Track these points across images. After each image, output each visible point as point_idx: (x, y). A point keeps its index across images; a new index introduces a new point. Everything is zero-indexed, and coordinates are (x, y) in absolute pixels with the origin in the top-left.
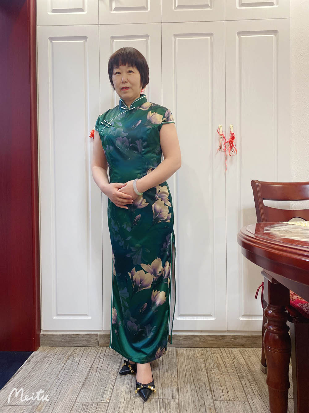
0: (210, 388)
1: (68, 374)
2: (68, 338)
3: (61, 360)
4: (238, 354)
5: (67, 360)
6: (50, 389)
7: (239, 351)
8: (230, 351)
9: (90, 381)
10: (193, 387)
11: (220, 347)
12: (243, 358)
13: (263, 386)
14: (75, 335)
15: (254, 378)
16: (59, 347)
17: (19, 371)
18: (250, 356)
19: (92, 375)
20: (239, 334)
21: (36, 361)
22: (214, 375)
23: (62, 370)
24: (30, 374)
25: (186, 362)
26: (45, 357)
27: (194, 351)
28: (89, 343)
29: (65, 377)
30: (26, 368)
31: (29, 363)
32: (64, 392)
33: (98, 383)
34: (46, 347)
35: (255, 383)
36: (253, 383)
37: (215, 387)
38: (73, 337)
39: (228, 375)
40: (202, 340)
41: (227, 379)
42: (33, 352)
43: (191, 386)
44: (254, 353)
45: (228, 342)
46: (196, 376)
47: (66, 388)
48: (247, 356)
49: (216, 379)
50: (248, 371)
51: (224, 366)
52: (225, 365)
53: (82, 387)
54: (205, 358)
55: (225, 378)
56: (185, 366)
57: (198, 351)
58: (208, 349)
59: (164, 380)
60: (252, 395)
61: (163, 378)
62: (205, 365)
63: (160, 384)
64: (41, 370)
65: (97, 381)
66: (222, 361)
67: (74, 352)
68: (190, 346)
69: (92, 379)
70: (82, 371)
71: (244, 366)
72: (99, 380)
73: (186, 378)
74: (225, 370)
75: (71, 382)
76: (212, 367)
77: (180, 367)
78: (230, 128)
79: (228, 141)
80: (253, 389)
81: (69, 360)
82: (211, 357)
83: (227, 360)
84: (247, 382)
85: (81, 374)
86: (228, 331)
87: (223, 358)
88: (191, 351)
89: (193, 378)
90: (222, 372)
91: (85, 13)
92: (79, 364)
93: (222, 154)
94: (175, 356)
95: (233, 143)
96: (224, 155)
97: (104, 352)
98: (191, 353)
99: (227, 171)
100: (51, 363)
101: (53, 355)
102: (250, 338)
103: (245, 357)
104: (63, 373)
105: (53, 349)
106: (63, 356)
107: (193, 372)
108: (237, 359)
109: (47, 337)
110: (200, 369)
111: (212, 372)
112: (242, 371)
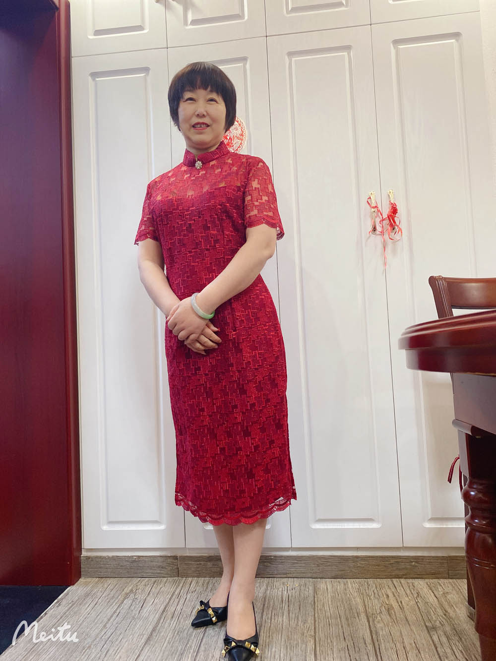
0: (374, 647)
1: (124, 622)
2: (128, 563)
3: (114, 599)
4: (425, 590)
5: (124, 599)
6: (90, 647)
7: (427, 584)
8: (411, 584)
9: (160, 633)
10: (344, 645)
11: (391, 577)
12: (435, 595)
13: (473, 644)
14: (139, 557)
15: (455, 629)
16: (112, 580)
17: (42, 618)
18: (447, 593)
19: (164, 625)
20: (426, 554)
21: (72, 601)
22: (382, 625)
23: (115, 615)
24: (59, 622)
25: (330, 603)
26: (87, 595)
27: (345, 585)
28: (162, 572)
29: (118, 626)
30: (54, 613)
31: (59, 605)
32: (115, 652)
34: (91, 578)
35: (457, 638)
36: (453, 638)
37: (383, 645)
38: (135, 561)
39: (408, 625)
40: (359, 565)
41: (404, 632)
42: (69, 586)
43: (339, 644)
44: (454, 587)
45: (406, 569)
46: (348, 625)
47: (117, 645)
48: (442, 593)
49: (384, 633)
50: (446, 620)
51: (400, 610)
52: (402, 608)
53: (144, 646)
54: (365, 597)
55: (402, 629)
56: (328, 606)
57: (353, 584)
58: (371, 581)
59: (290, 634)
61: (290, 629)
62: (365, 607)
63: (283, 640)
64: (77, 616)
65: (172, 635)
66: (395, 601)
67: (137, 586)
68: (337, 575)
69: (164, 630)
70: (147, 618)
71: (435, 609)
72: (176, 633)
73: (330, 628)
74: (402, 616)
75: (128, 635)
76: (378, 611)
77: (319, 610)
78: (389, 196)
79: (387, 216)
80: (454, 648)
81: (126, 600)
82: (376, 595)
83: (405, 600)
84: (443, 637)
85: (145, 623)
86: (405, 547)
87: (397, 596)
88: (339, 585)
89: (343, 629)
90: (396, 619)
91: (145, 31)
92: (143, 605)
93: (377, 240)
94: (311, 592)
95: (396, 219)
96: (382, 241)
97: (188, 586)
98: (340, 588)
99: (387, 266)
100: (96, 604)
101: (101, 591)
102: (445, 561)
103: (439, 594)
104: (116, 621)
105: (102, 582)
106: (118, 594)
107: (343, 620)
108: (423, 597)
109: (92, 561)
110: (356, 615)
111: (377, 620)
112: (432, 618)
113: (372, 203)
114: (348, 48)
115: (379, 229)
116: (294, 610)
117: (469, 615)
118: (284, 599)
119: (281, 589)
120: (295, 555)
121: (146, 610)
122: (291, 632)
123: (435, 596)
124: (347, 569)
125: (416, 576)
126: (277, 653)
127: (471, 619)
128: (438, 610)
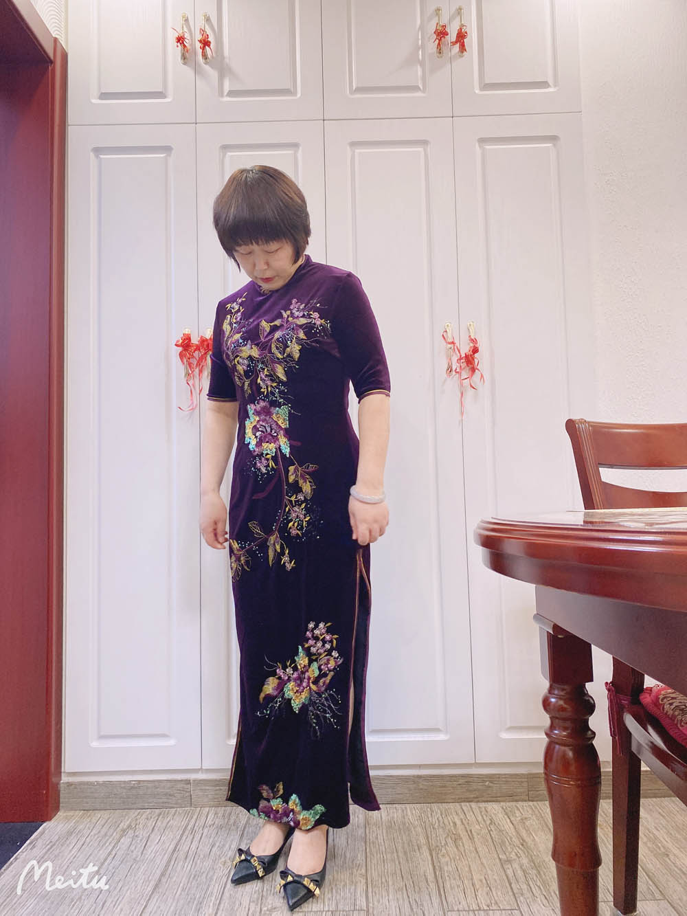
0: (438, 886)
1: (122, 866)
2: (125, 791)
3: (107, 838)
4: (500, 816)
5: (121, 837)
6: (80, 898)
7: (503, 808)
8: (483, 809)
9: (172, 878)
10: (401, 884)
11: (459, 801)
12: (511, 822)
14: (139, 782)
16: (102, 812)
17: (11, 863)
18: (526, 818)
19: (176, 868)
20: (502, 771)
21: (51, 842)
22: (447, 859)
23: (110, 859)
25: (385, 835)
26: (70, 833)
27: (403, 811)
28: (170, 800)
29: (114, 872)
31: (34, 847)
32: (114, 903)
33: (188, 882)
34: (73, 812)
35: (535, 871)
36: (530, 872)
37: (448, 885)
38: (132, 788)
39: (478, 858)
40: (421, 787)
41: (474, 867)
42: (44, 822)
43: (396, 884)
44: (534, 811)
45: (479, 790)
46: (407, 860)
47: (117, 895)
48: (519, 818)
49: (450, 867)
50: (521, 849)
51: (470, 841)
52: (471, 838)
53: (152, 893)
54: (427, 825)
55: (470, 863)
56: (382, 838)
57: (412, 812)
58: (434, 806)
60: (528, 898)
61: (335, 868)
62: (428, 838)
64: (60, 861)
65: (186, 882)
66: (464, 830)
67: (137, 820)
68: (393, 801)
69: (177, 874)
70: (153, 860)
71: (511, 838)
72: (192, 876)
73: (384, 866)
74: (471, 847)
75: (129, 882)
76: (443, 842)
77: (372, 845)
78: (469, 329)
79: (465, 355)
80: (531, 883)
81: (123, 839)
82: (441, 822)
83: (476, 828)
84: (519, 871)
85: (151, 866)
86: (478, 763)
87: (466, 824)
88: (396, 812)
89: (400, 866)
90: (465, 851)
91: (168, 100)
92: (146, 844)
93: (453, 381)
94: (361, 822)
95: (475, 360)
96: (459, 384)
97: (203, 818)
98: (397, 817)
99: (464, 416)
100: (83, 845)
101: (89, 828)
102: (526, 780)
103: (516, 821)
104: (111, 865)
105: (90, 816)
106: (112, 830)
107: (400, 854)
108: (497, 824)
109: (75, 788)
110: (417, 848)
111: (442, 853)
112: (507, 849)
113: (447, 337)
114: (424, 143)
115: (456, 369)
116: (341, 844)
121: (150, 851)
122: (337, 871)
123: (512, 824)
124: (406, 792)
125: (489, 799)
128: (514, 839)
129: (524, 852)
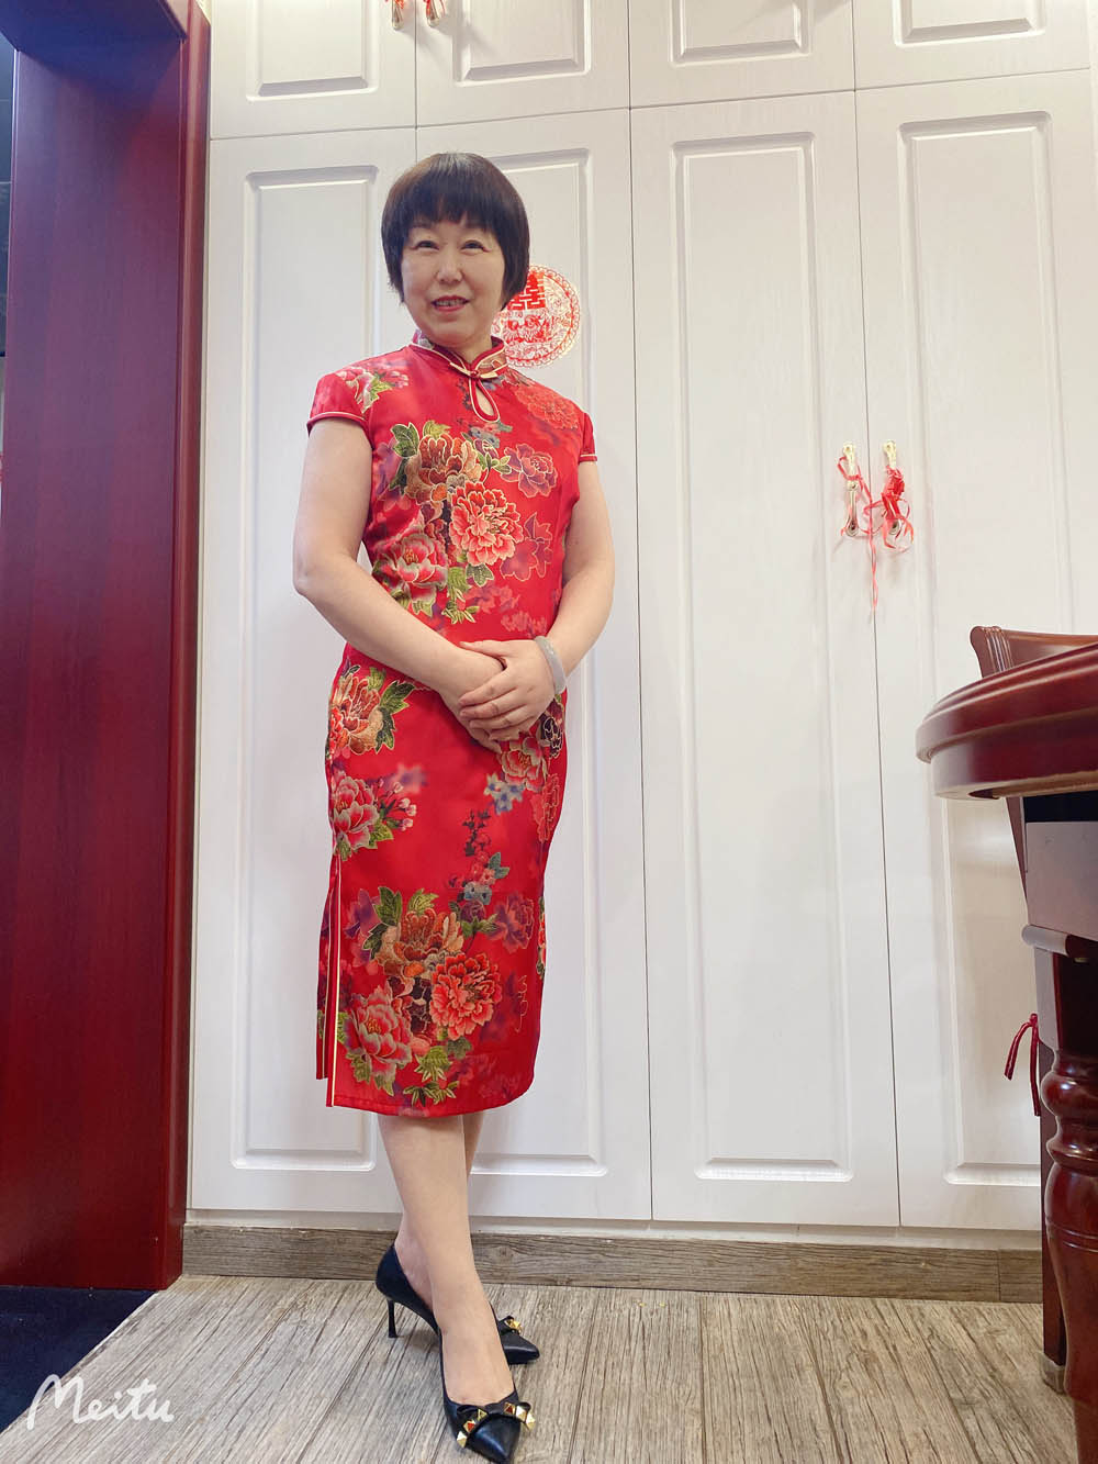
0: (836, 1439)
1: (278, 1369)
2: (288, 1245)
3: (257, 1320)
4: (948, 1324)
5: (278, 1323)
6: (202, 1419)
7: (952, 1310)
8: (916, 1310)
9: (359, 1396)
10: (767, 1432)
11: (872, 1293)
12: (969, 1335)
13: (1055, 1437)
14: (312, 1231)
15: (1015, 1409)
16: (251, 1280)
17: (95, 1355)
18: (997, 1331)
19: (367, 1378)
20: (949, 1244)
21: (163, 1323)
22: (850, 1393)
23: (257, 1357)
24: (134, 1364)
25: (736, 1344)
26: (195, 1311)
27: (768, 1305)
29: (264, 1378)
30: (122, 1346)
31: (135, 1330)
32: (257, 1431)
33: (387, 1404)
34: (203, 1277)
35: (1020, 1426)
36: (1011, 1426)
37: (854, 1434)
38: (300, 1241)
39: (909, 1394)
40: (801, 1265)
41: (902, 1411)
42: (155, 1291)
43: (757, 1432)
44: (1012, 1320)
45: (907, 1277)
46: (778, 1392)
47: (263, 1418)
48: (985, 1330)
49: (857, 1409)
50: (992, 1386)
51: (892, 1364)
52: (896, 1360)
53: (326, 1417)
54: (813, 1334)
55: (896, 1403)
56: (731, 1355)
57: (785, 1311)
58: (826, 1301)
59: (646, 1405)
61: (647, 1396)
62: (815, 1356)
63: (631, 1418)
64: (175, 1355)
65: (385, 1401)
66: (881, 1345)
67: (306, 1296)
68: (752, 1287)
69: (367, 1390)
70: (329, 1363)
71: (968, 1361)
72: (395, 1394)
73: (736, 1397)
74: (897, 1376)
75: (285, 1398)
76: (844, 1365)
77: (712, 1359)
78: (886, 454)
79: (881, 498)
80: (1012, 1446)
81: (283, 1324)
82: (841, 1334)
83: (903, 1343)
84: (988, 1424)
85: (325, 1372)
86: (904, 1227)
87: (884, 1335)
88: (756, 1307)
89: (765, 1400)
90: (884, 1381)
91: (370, 90)
92: (319, 1337)
93: (860, 548)
94: (694, 1321)
95: (899, 503)
96: (867, 552)
98: (759, 1314)
99: (879, 607)
100: (215, 1331)
101: (227, 1305)
102: (992, 1262)
103: (978, 1333)
104: (260, 1365)
105: (229, 1285)
106: (263, 1311)
107: (765, 1381)
108: (942, 1337)
109: (208, 1237)
110: (794, 1370)
111: (841, 1382)
112: (964, 1381)
113: (847, 467)
114: (804, 138)
115: (863, 525)
116: (657, 1356)
117: (1045, 1377)
118: (634, 1332)
119: (626, 1313)
120: (661, 1238)
121: (325, 1347)
122: (650, 1402)
123: (972, 1339)
124: (774, 1273)
125: (926, 1293)
126: (618, 1445)
127: (1051, 1387)
128: (976, 1366)
129: (996, 1390)
